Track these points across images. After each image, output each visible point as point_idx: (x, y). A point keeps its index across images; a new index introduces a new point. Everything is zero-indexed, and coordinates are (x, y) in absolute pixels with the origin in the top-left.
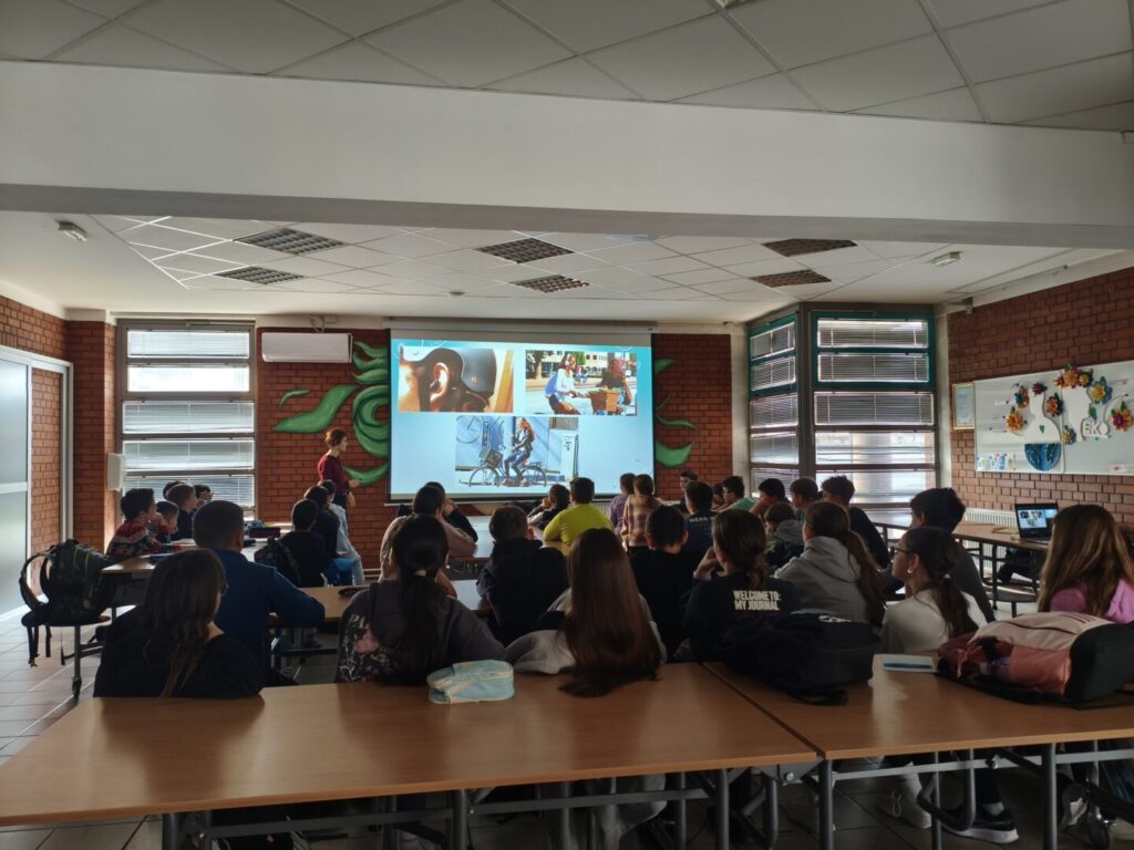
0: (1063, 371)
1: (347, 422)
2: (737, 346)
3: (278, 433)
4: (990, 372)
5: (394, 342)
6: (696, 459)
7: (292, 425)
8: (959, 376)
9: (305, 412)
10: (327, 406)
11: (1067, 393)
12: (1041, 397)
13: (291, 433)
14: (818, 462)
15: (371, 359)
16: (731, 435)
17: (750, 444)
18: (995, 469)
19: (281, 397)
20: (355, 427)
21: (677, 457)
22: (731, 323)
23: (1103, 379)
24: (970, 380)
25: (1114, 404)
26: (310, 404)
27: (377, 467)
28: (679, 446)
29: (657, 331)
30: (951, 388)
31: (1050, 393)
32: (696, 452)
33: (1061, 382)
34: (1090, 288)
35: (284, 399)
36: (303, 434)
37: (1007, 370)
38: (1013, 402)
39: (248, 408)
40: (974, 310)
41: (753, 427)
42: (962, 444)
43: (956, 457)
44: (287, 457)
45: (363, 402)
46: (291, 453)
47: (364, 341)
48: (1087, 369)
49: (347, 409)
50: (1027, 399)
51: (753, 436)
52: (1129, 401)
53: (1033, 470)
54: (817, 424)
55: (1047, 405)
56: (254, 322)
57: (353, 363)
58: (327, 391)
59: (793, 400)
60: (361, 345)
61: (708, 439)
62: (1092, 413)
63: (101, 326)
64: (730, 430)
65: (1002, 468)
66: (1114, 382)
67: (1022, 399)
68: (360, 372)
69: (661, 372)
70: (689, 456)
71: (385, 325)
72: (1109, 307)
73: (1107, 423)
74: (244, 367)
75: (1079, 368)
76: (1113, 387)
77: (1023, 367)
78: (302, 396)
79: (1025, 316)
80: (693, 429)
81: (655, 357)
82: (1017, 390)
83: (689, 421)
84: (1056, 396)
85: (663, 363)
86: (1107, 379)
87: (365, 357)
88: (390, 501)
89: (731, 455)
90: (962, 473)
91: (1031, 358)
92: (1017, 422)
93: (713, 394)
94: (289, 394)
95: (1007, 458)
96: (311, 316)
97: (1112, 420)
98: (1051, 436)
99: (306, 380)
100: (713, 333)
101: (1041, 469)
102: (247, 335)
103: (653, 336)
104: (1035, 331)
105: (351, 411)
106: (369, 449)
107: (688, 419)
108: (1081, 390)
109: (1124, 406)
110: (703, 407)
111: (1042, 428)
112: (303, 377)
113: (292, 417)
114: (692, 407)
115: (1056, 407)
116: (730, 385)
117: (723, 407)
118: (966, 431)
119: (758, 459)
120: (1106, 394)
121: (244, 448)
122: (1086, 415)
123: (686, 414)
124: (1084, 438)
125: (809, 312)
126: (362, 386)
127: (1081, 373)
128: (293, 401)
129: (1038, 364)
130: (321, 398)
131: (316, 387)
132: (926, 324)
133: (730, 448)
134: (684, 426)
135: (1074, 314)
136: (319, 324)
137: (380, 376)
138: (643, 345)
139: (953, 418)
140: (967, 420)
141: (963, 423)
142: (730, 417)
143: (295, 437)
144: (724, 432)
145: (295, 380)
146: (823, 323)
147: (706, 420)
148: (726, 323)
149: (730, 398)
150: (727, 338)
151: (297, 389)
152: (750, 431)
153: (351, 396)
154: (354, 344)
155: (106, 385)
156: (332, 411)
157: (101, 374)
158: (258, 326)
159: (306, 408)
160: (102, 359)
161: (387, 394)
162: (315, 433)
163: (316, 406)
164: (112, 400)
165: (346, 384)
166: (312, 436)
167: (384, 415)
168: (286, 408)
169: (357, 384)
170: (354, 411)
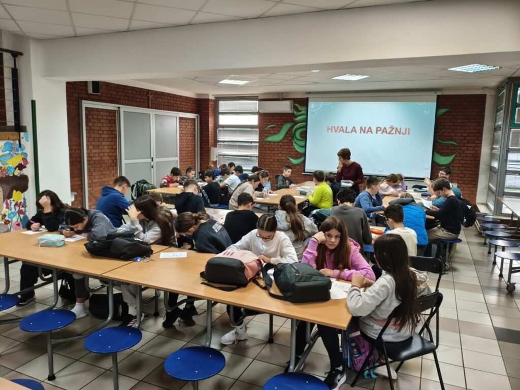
1: (290, 138)
2: (490, 100)
3: (265, 142)
5: (309, 103)
6: (457, 162)
7: (270, 139)
9: (275, 134)
10: (283, 131)
13: (270, 142)
14: (508, 169)
15: (300, 111)
17: (491, 155)
20: (293, 140)
21: (446, 160)
22: (487, 87)
27: (301, 157)
29: (439, 93)
32: (457, 158)
35: (267, 128)
36: (274, 142)
39: (257, 132)
41: (494, 146)
44: (268, 152)
45: (296, 130)
46: (270, 150)
47: (299, 104)
49: (290, 132)
51: (494, 151)
54: (510, 148)
56: (258, 96)
57: (293, 113)
58: (283, 125)
60: (297, 105)
61: (466, 152)
63: (208, 100)
64: (480, 147)
68: (296, 117)
69: (441, 116)
70: (453, 160)
71: (307, 96)
74: (256, 115)
78: (274, 127)
80: (457, 146)
81: (438, 108)
83: (455, 142)
85: (443, 111)
87: (298, 110)
88: (305, 172)
89: (479, 161)
93: (472, 128)
94: (269, 126)
96: (278, 93)
99: (276, 120)
100: (475, 93)
103: (438, 96)
106: (298, 150)
110: (465, 135)
112: (274, 119)
113: (270, 136)
114: (458, 134)
116: (483, 122)
117: (478, 135)
121: (255, 147)
123: (454, 138)
125: (513, 83)
126: (296, 123)
128: (271, 129)
130: (281, 128)
131: (279, 123)
133: (480, 157)
134: (452, 144)
136: (281, 97)
137: (304, 118)
138: (432, 101)
142: (481, 140)
144: (476, 149)
145: (272, 121)
147: (466, 141)
148: (484, 88)
150: (484, 96)
151: (272, 124)
152: (492, 149)
153: (292, 127)
154: (294, 105)
155: (210, 122)
156: (284, 134)
157: (208, 118)
158: (260, 98)
159: (275, 132)
160: (208, 113)
161: (306, 127)
162: (278, 142)
163: (279, 131)
164: (213, 128)
165: (290, 122)
166: (277, 144)
167: (304, 135)
168: (268, 132)
169: (294, 122)
170: (293, 134)
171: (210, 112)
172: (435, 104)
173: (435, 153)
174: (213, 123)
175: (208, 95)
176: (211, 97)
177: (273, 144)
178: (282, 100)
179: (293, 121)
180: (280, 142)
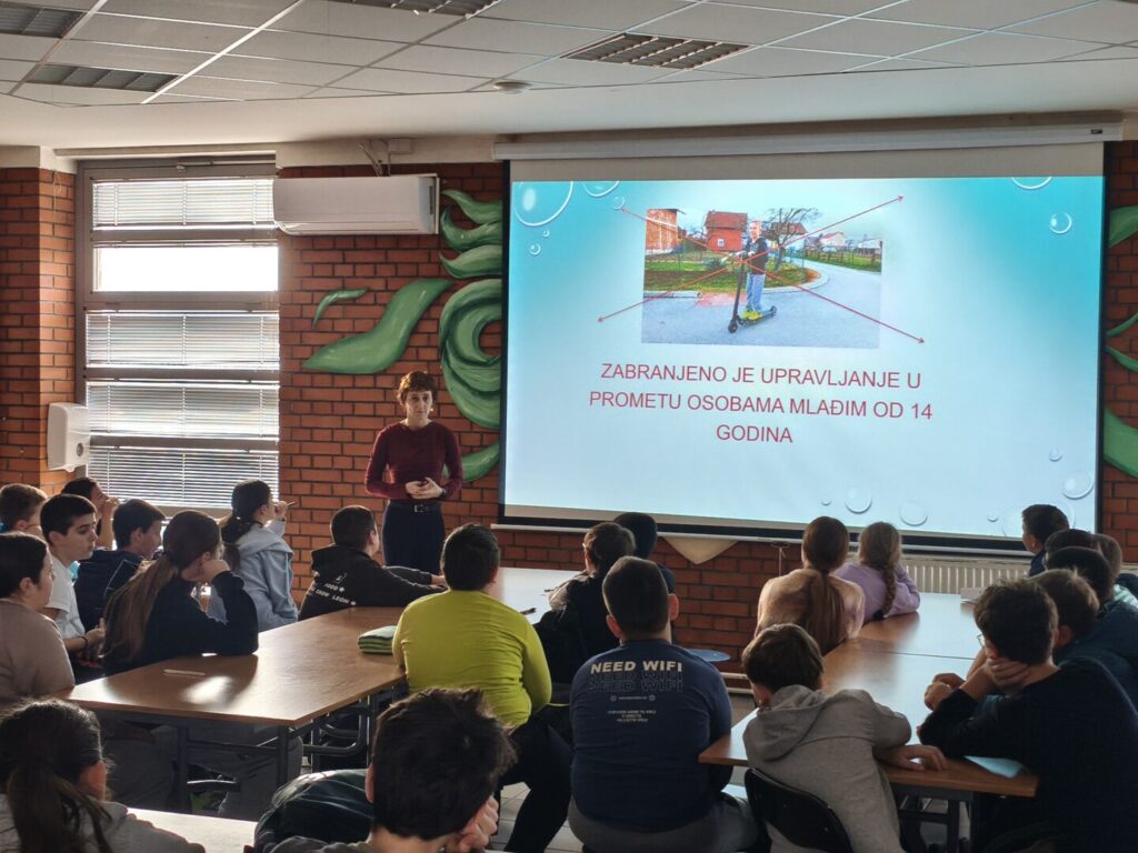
1: (430, 354)
3: (313, 373)
5: (516, 187)
7: (335, 358)
9: (357, 334)
10: (395, 321)
13: (334, 374)
19: (317, 304)
20: (443, 362)
26: (370, 316)
27: (482, 447)
29: (1116, 134)
35: (320, 308)
36: (354, 376)
39: (271, 324)
44: (327, 422)
45: (457, 314)
46: (332, 414)
47: (462, 189)
49: (428, 326)
56: (272, 157)
57: (441, 235)
58: (395, 291)
60: (457, 196)
63: (33, 175)
68: (454, 252)
71: (501, 153)
74: (270, 244)
78: (353, 302)
81: (1112, 202)
87: (462, 221)
88: (502, 519)
94: (330, 298)
99: (361, 271)
103: (1110, 148)
105: (437, 333)
106: (467, 410)
112: (354, 264)
113: (333, 344)
121: (265, 400)
126: (457, 282)
128: (337, 312)
130: (385, 307)
131: (378, 284)
143: (339, 382)
145: (342, 270)
151: (344, 288)
153: (438, 302)
154: (442, 196)
155: (44, 281)
156: (403, 331)
157: (37, 261)
158: (280, 164)
159: (359, 326)
160: (36, 236)
161: (502, 299)
162: (375, 375)
163: (377, 321)
164: (63, 308)
165: (428, 277)
166: (369, 382)
167: (494, 340)
168: (326, 325)
169: (447, 277)
170: (441, 334)
171: (45, 230)
172: (1096, 184)
173: (1110, 419)
174: (63, 283)
175: (34, 150)
176: (49, 162)
177: (347, 382)
178: (385, 174)
179: (440, 273)
180: (384, 373)
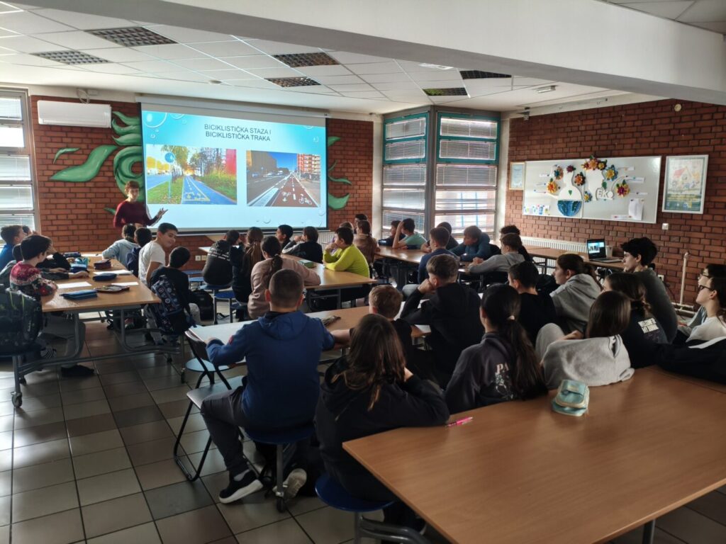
0: (588, 160)
1: (110, 174)
2: (377, 130)
3: (55, 181)
4: (537, 157)
5: (144, 113)
6: (351, 204)
7: (65, 175)
8: (514, 157)
9: (76, 166)
10: (93, 162)
11: (589, 173)
12: (571, 174)
13: (65, 182)
14: (437, 209)
15: (126, 125)
16: (372, 189)
17: (382, 195)
18: (537, 214)
19: (55, 154)
20: (116, 178)
21: (340, 203)
22: (375, 114)
23: (613, 166)
24: (523, 160)
25: (619, 181)
26: (81, 159)
28: (342, 196)
29: (329, 116)
30: (509, 165)
31: (577, 172)
32: (352, 200)
33: (587, 166)
34: (610, 112)
35: (57, 155)
36: (75, 183)
37: (549, 156)
38: (552, 175)
39: (25, 161)
40: (530, 117)
41: (385, 184)
42: (514, 198)
43: (509, 206)
44: (63, 201)
45: (122, 159)
46: (65, 198)
47: (119, 111)
48: (603, 160)
49: (108, 163)
50: (562, 174)
51: (385, 189)
52: (628, 180)
53: (562, 216)
54: (437, 185)
55: (574, 179)
56: (27, 90)
57: (112, 128)
58: (92, 149)
59: (423, 168)
60: (118, 114)
61: (359, 191)
62: (604, 185)
64: (372, 185)
65: (541, 213)
66: (619, 169)
67: (559, 174)
68: (118, 135)
69: (332, 145)
70: (347, 202)
71: (138, 100)
72: (621, 124)
73: (613, 191)
74: (18, 127)
75: (599, 159)
76: (619, 171)
77: (560, 155)
78: (73, 153)
79: (565, 125)
80: (350, 185)
81: (328, 135)
82: (556, 169)
84: (581, 174)
85: (333, 139)
86: (616, 167)
87: (122, 124)
89: (371, 202)
90: (512, 216)
91: (566, 150)
92: (553, 187)
93: (362, 162)
94: (61, 151)
95: (544, 208)
96: (77, 89)
97: (617, 190)
98: (576, 196)
99: (75, 140)
100: (363, 120)
101: (568, 215)
102: (19, 100)
103: (327, 119)
104: (571, 134)
105: (113, 166)
107: (347, 178)
108: (598, 172)
109: (624, 182)
110: (357, 170)
111: (570, 192)
112: (72, 138)
113: (65, 169)
114: (350, 170)
115: (581, 180)
116: (372, 156)
117: (368, 170)
118: (517, 191)
119: (388, 204)
120: (614, 174)
121: (23, 193)
122: (600, 186)
123: (346, 174)
124: (597, 199)
125: (436, 112)
126: (120, 147)
127: (599, 162)
128: (65, 157)
129: (571, 155)
130: (88, 155)
131: (84, 146)
132: (496, 124)
133: (371, 197)
134: (344, 183)
135: (598, 126)
136: (83, 96)
137: (134, 139)
138: (320, 125)
139: (508, 183)
140: (519, 184)
141: (516, 185)
142: (371, 177)
143: (68, 185)
144: (368, 187)
145: (69, 140)
146: (444, 120)
147: (358, 179)
148: (371, 114)
149: (372, 164)
150: (370, 124)
151: (68, 147)
152: (383, 187)
153: (113, 154)
154: (113, 114)
156: (98, 165)
158: (31, 94)
159: (76, 163)
161: (141, 154)
162: (85, 182)
163: (84, 162)
165: (108, 144)
166: (83, 185)
167: (138, 169)
168: (60, 162)
169: (116, 145)
170: (115, 167)
172: (323, 130)
173: (329, 194)
177: (72, 185)
178: (86, 103)
180: (89, 181)
